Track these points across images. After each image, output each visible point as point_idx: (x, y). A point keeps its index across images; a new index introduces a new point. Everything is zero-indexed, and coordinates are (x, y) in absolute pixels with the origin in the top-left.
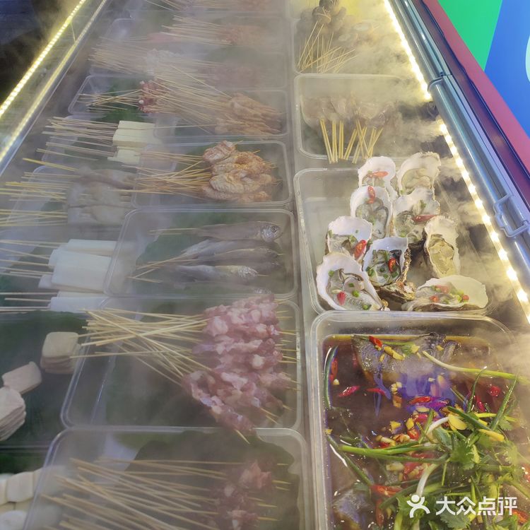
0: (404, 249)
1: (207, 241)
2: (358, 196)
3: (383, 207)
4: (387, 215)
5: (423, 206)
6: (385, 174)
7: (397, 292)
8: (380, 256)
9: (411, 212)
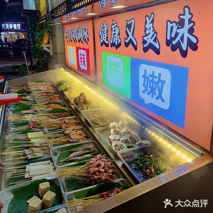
0: (128, 138)
1: (75, 152)
2: (112, 131)
3: (119, 132)
4: (120, 133)
5: (127, 131)
6: (116, 126)
7: (131, 146)
8: (123, 141)
9: (125, 132)
